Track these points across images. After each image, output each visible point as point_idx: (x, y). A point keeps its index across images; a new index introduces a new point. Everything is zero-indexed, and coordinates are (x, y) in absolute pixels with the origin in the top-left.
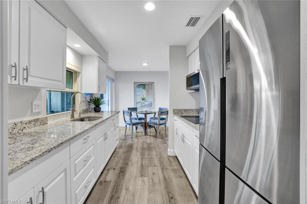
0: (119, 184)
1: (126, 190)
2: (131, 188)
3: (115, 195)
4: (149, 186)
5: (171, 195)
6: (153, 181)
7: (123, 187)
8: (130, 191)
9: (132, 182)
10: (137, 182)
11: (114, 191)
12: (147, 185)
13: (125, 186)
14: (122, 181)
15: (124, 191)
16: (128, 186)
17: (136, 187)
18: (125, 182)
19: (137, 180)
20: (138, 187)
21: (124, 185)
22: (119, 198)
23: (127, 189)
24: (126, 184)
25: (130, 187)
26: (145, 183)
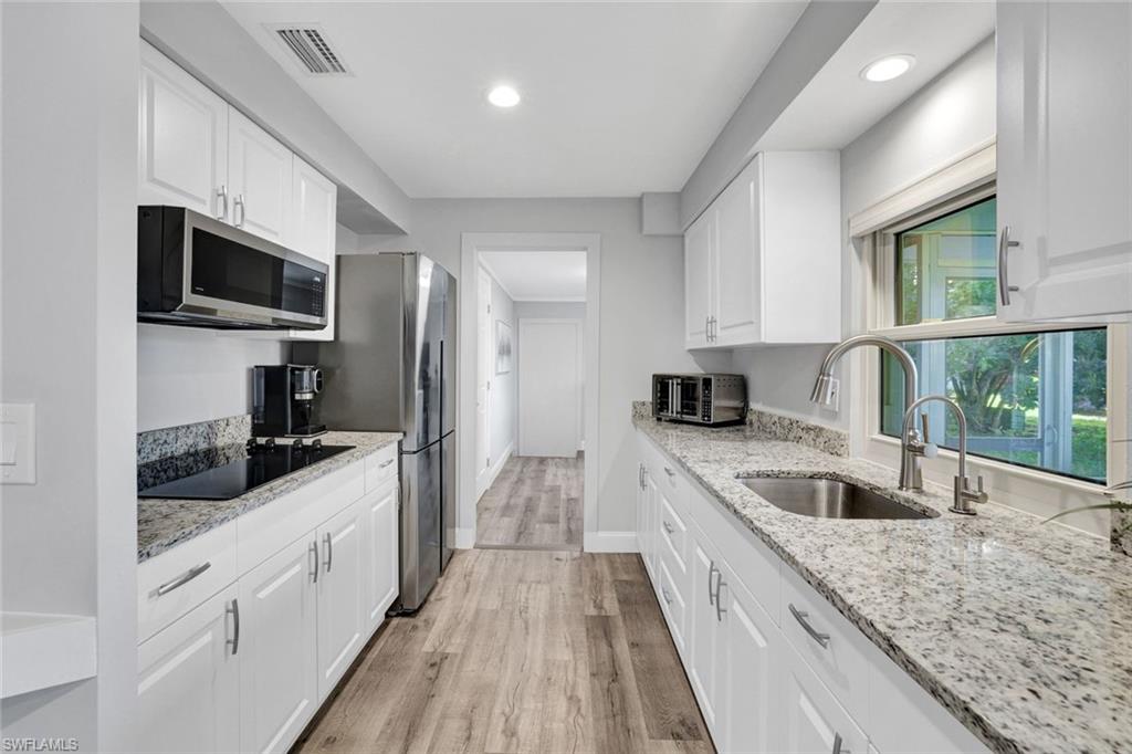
0: (611, 722)
1: (577, 697)
2: (561, 706)
3: (609, 683)
4: (491, 708)
5: (431, 673)
6: (470, 728)
7: (590, 710)
8: (563, 692)
9: (558, 727)
10: (537, 729)
11: (616, 695)
12: (497, 711)
13: (583, 711)
14: (603, 735)
15: (583, 692)
16: (574, 714)
17: (540, 705)
18: (591, 733)
19: (537, 741)
20: (532, 706)
21: (591, 719)
22: (593, 675)
23: (572, 699)
24: (581, 721)
25: (564, 709)
26: (503, 719)
